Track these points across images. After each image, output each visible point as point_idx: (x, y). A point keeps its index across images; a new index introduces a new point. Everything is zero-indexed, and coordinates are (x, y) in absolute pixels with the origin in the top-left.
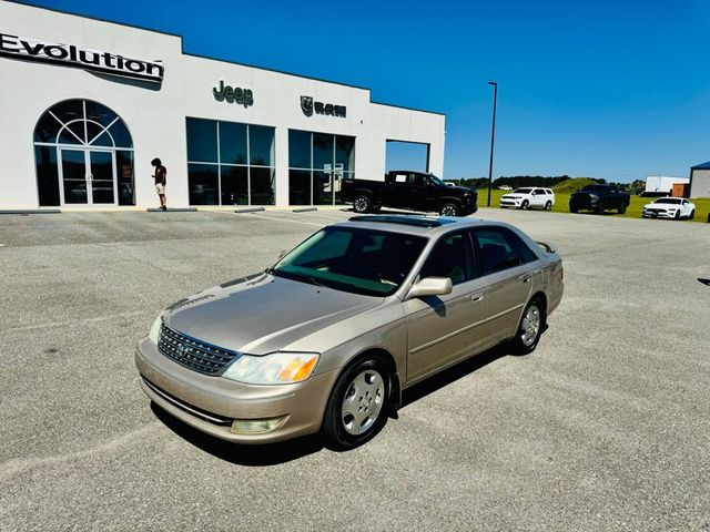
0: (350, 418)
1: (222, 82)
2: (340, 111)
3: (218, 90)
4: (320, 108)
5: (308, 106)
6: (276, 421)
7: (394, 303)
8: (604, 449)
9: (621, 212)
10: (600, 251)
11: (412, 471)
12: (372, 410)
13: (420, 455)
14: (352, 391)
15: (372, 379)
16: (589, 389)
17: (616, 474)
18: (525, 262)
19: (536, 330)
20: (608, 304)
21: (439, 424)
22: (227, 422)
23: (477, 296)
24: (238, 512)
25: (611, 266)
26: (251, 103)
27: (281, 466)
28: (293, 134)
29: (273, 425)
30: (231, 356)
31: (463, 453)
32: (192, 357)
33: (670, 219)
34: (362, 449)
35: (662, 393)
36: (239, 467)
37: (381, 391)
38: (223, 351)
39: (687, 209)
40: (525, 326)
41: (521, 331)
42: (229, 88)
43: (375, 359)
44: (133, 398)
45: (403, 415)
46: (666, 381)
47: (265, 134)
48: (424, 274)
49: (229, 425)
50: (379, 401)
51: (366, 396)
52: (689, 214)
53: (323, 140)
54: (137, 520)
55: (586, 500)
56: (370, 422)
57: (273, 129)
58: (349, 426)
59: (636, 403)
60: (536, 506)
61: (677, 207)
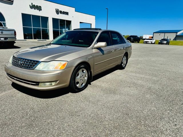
0: (78, 83)
1: (32, 3)
2: (67, 13)
3: (31, 6)
4: (61, 12)
5: (58, 12)
6: (55, 83)
7: (90, 49)
8: (150, 89)
9: (138, 42)
10: (136, 49)
11: (97, 96)
12: (84, 81)
13: (99, 93)
14: (78, 74)
15: (84, 71)
16: (141, 76)
17: (154, 94)
18: (123, 43)
19: (125, 63)
20: (140, 59)
21: (103, 85)
22: (37, 84)
23: (112, 50)
24: (43, 111)
25: (139, 52)
26: (41, 10)
27: (56, 98)
28: (54, 19)
29: (53, 84)
30: (37, 63)
31: (112, 92)
32: (24, 64)
33: (150, 44)
34: (82, 92)
35: (160, 76)
36: (42, 99)
37: (87, 76)
38: (34, 61)
39: (153, 41)
40: (123, 61)
41: (122, 63)
42: (34, 5)
43: (85, 65)
44: (5, 83)
45: (92, 84)
46: (160, 73)
47: (45, 19)
48: (98, 41)
49: (38, 85)
50: (86, 78)
51: (82, 77)
52: (154, 42)
53: (62, 21)
54: (6, 116)
55: (149, 100)
56: (84, 84)
57: (48, 18)
58: (78, 85)
59: (154, 78)
60: (136, 103)
61: (151, 41)
